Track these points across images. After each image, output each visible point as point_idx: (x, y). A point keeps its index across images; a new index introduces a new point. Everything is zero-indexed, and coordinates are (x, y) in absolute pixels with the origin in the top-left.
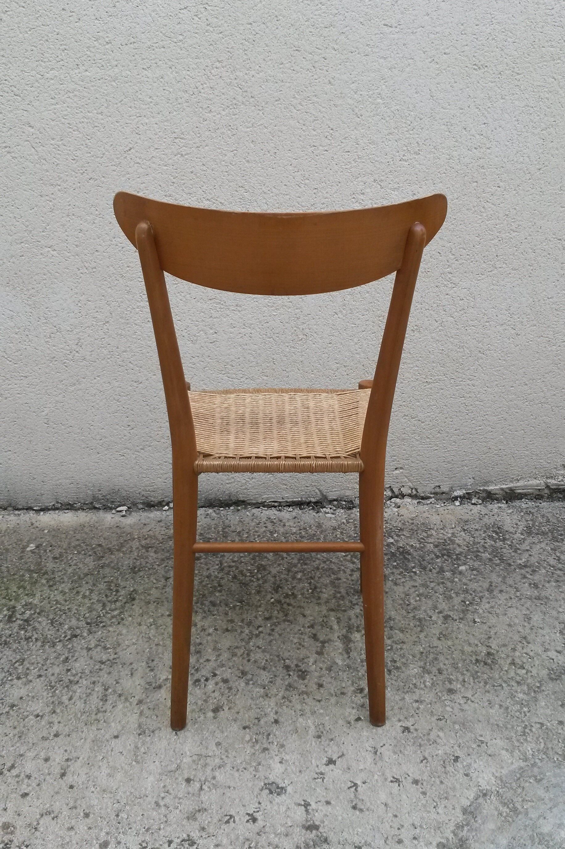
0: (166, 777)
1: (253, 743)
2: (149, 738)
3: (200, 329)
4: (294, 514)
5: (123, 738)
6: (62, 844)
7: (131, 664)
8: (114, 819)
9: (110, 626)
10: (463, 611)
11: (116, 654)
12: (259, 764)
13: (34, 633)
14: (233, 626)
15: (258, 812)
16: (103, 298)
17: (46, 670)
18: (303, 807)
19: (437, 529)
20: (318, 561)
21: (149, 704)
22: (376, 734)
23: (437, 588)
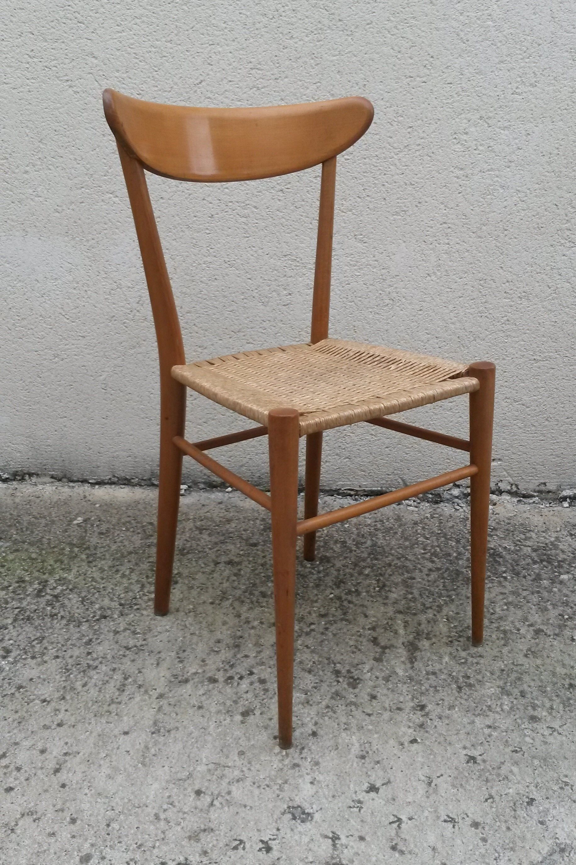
0: (173, 786)
1: (283, 756)
2: (163, 738)
3: (273, 290)
5: (133, 735)
6: (38, 852)
7: (159, 652)
8: (103, 828)
9: (145, 609)
10: (560, 627)
11: (144, 640)
12: (286, 782)
13: (61, 610)
15: (274, 839)
17: (65, 651)
18: (330, 841)
19: (538, 531)
20: (391, 557)
21: (171, 700)
22: (433, 761)
23: (530, 597)
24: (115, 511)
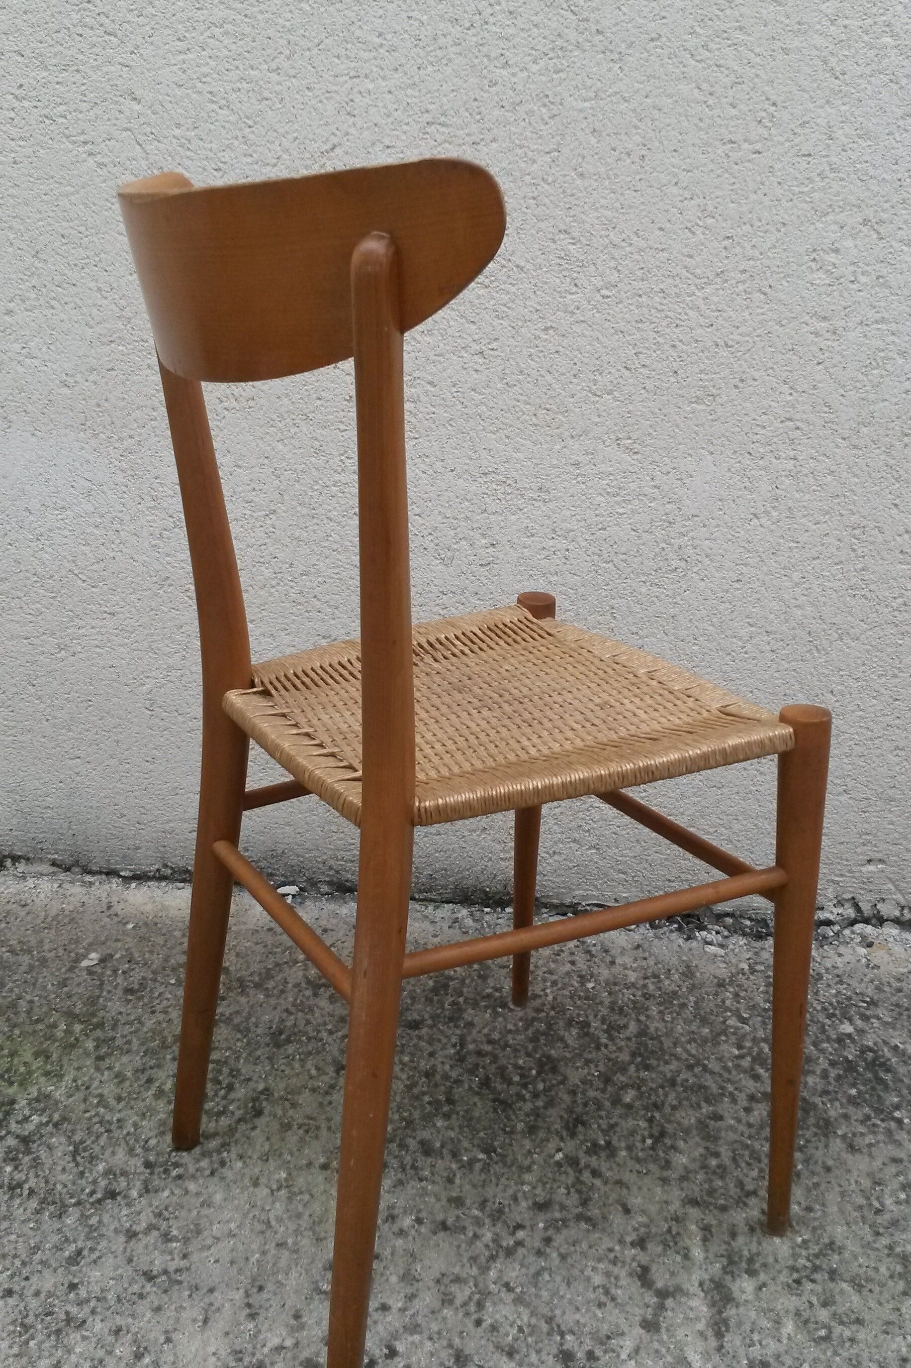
3: (461, 536)
7: (211, 1291)
9: (193, 1177)
11: (185, 1256)
13: (32, 1174)
14: (458, 1217)
16: (266, 461)
17: (27, 1279)
20: (675, 1063)
24: (160, 940)
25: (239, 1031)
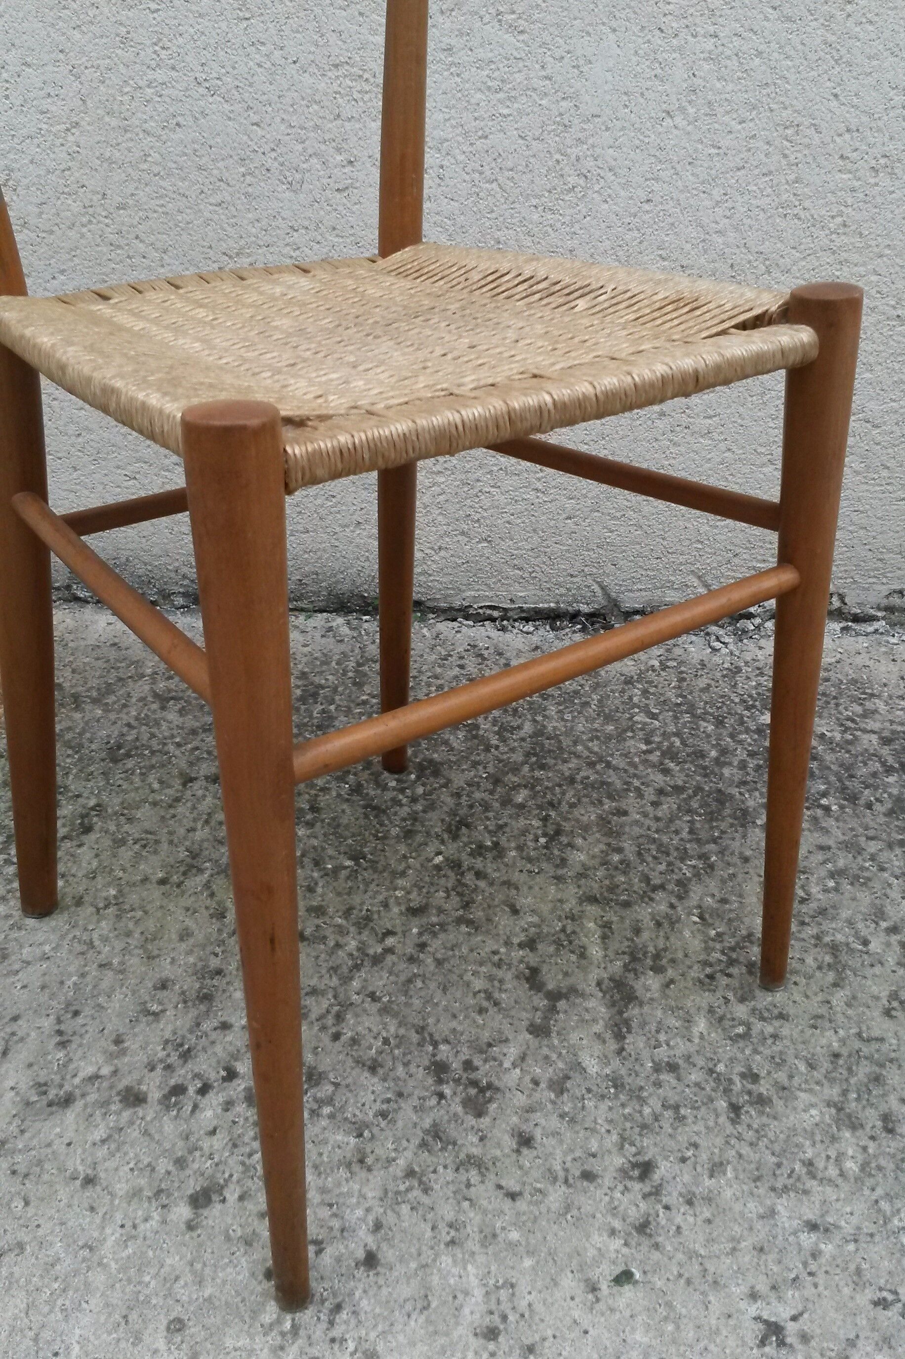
1: (283, 1334)
4: (535, 639)
7: (15, 1019)
16: (61, 56)
19: (890, 697)
20: (575, 761)
21: (19, 1158)
22: (674, 1341)
23: (884, 856)
25: (71, 748)
